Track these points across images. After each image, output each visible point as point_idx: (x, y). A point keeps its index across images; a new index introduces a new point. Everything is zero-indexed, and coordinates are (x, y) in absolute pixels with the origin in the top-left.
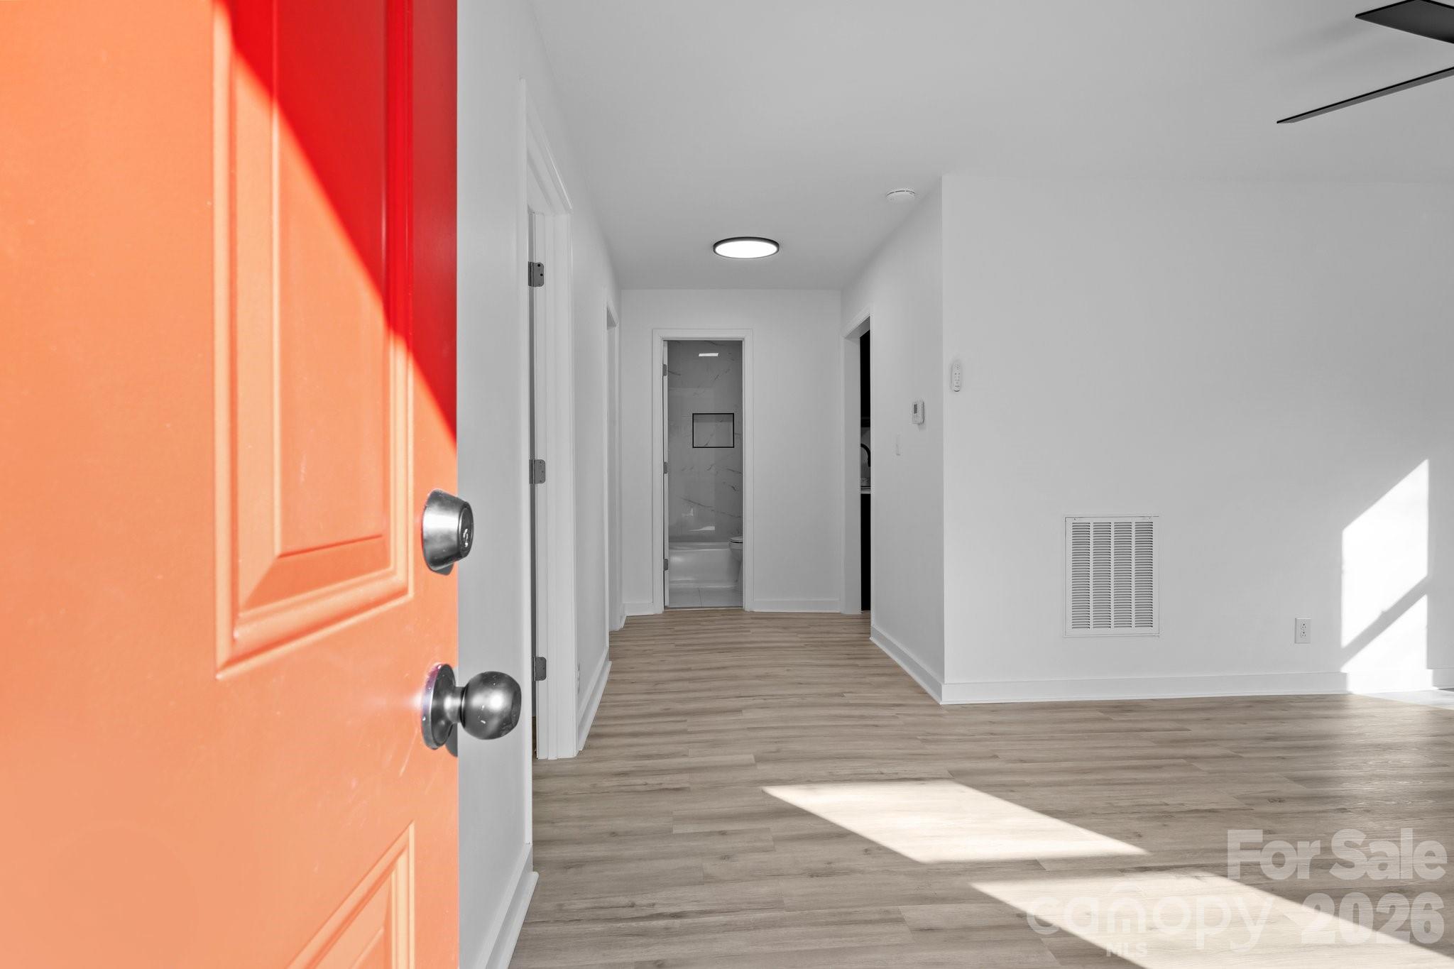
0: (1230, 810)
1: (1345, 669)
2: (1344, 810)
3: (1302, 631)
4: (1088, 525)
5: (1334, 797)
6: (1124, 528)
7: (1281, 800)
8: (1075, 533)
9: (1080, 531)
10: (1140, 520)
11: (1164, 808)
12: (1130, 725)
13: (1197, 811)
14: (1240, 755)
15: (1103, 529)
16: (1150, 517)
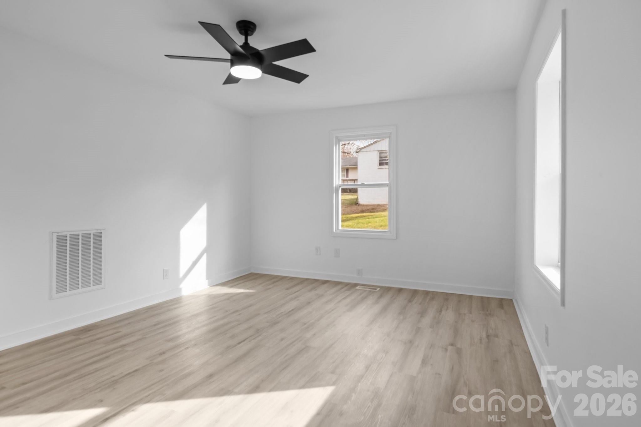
0: (144, 366)
1: (181, 286)
2: (187, 348)
3: (165, 274)
4: (66, 236)
5: (184, 343)
6: (86, 237)
7: (164, 353)
8: (58, 241)
9: (61, 240)
10: (95, 231)
11: (113, 379)
12: (90, 339)
13: (129, 373)
14: (145, 337)
15: (74, 238)
16: (101, 230)
